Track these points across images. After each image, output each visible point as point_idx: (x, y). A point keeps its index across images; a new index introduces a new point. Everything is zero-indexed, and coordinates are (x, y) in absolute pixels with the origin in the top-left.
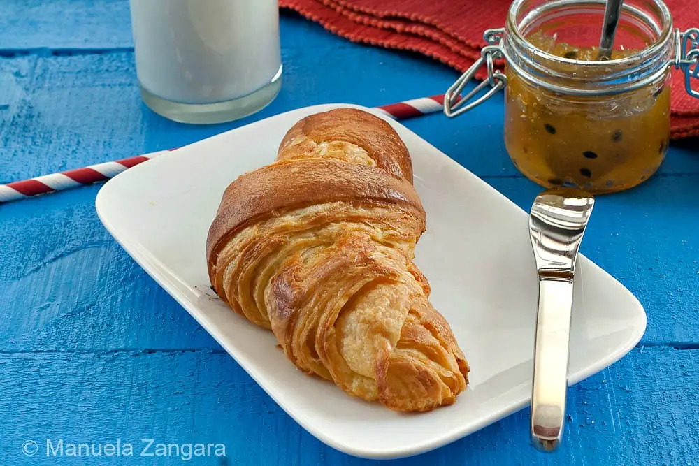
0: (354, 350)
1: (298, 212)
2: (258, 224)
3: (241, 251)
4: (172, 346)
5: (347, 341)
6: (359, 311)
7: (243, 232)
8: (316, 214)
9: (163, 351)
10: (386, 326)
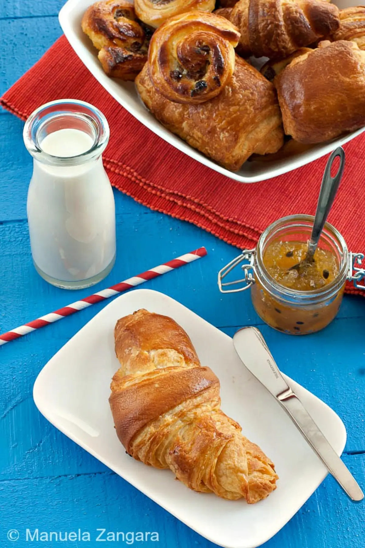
0: (229, 483)
1: (171, 412)
2: (152, 425)
3: (148, 441)
4: (88, 472)
5: (223, 479)
6: (225, 463)
7: (145, 430)
8: (181, 411)
9: (85, 474)
10: (241, 468)
